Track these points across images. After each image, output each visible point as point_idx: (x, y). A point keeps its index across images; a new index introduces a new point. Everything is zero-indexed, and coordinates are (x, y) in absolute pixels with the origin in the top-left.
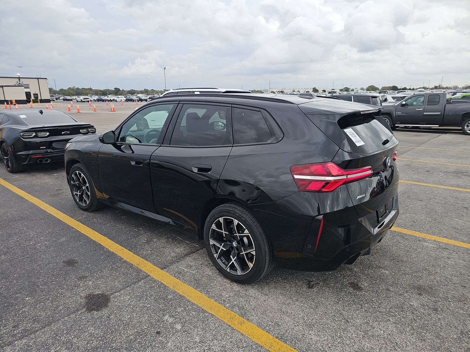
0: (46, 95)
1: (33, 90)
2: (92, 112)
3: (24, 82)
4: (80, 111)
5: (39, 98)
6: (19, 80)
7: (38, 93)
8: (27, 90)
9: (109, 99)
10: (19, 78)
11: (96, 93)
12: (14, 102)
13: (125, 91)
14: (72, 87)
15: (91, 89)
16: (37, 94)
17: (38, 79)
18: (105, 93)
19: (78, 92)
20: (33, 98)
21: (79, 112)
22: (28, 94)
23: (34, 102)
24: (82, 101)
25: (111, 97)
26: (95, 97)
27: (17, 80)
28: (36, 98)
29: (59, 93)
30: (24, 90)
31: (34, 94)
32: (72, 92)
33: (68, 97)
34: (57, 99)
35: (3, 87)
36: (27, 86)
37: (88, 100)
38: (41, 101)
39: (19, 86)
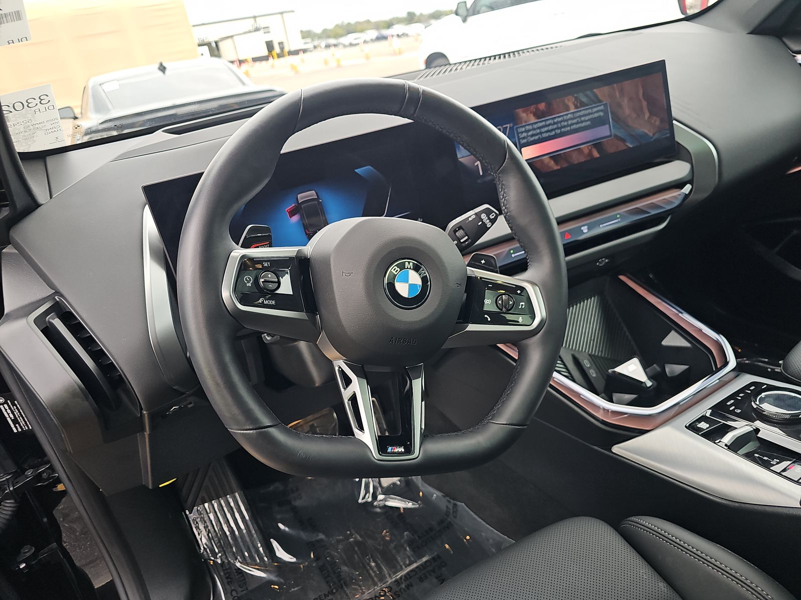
0: (298, 44)
1: (276, 37)
3: (261, 22)
4: (343, 63)
5: (286, 49)
6: (255, 21)
7: (285, 40)
8: (268, 38)
9: (395, 33)
10: (255, 17)
11: (378, 26)
12: (250, 60)
14: (339, 22)
15: (368, 22)
16: (282, 43)
17: (282, 13)
18: (389, 25)
19: (349, 29)
20: (277, 50)
21: (339, 66)
22: (270, 46)
23: (280, 56)
24: (351, 45)
25: (398, 29)
26: (373, 34)
27: (252, 20)
28: (282, 49)
29: (320, 37)
30: (264, 38)
31: (279, 43)
32: (340, 31)
33: (332, 41)
34: (315, 47)
35: (231, 37)
36: (266, 30)
37: (361, 41)
38: (291, 53)
39: (255, 31)
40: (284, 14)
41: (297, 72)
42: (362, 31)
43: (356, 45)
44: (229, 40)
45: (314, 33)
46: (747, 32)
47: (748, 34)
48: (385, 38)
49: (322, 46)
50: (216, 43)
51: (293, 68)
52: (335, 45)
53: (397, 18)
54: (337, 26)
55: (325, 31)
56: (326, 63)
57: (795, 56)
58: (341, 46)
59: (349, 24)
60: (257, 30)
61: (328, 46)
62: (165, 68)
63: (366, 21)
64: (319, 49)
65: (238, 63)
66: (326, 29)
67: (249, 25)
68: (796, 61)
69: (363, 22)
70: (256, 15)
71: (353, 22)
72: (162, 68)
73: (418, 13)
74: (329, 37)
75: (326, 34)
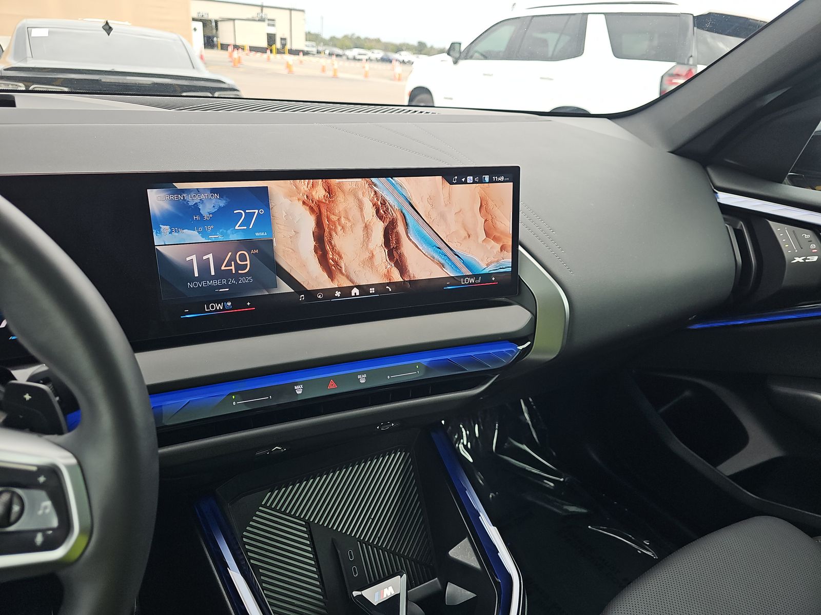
0: (299, 43)
1: (280, 31)
2: (360, 77)
3: (269, 14)
4: (340, 75)
5: (288, 47)
6: (262, 10)
7: (287, 36)
8: (271, 30)
9: (401, 59)
10: (262, 7)
11: (387, 47)
12: (247, 48)
13: (434, 49)
14: (349, 33)
15: (378, 41)
16: (285, 39)
17: (291, 10)
18: (398, 49)
19: (358, 43)
20: (278, 45)
21: (335, 77)
22: (271, 38)
23: (279, 52)
24: (354, 59)
25: (405, 56)
26: (379, 54)
27: (259, 9)
28: (284, 45)
29: (326, 43)
30: (267, 29)
31: (281, 39)
32: (348, 43)
33: (338, 51)
34: (319, 52)
35: (234, 20)
36: (271, 22)
37: (364, 57)
38: (291, 52)
39: (259, 20)
40: (293, 12)
41: (290, 72)
42: (369, 49)
43: (359, 60)
44: (231, 23)
45: (322, 38)
46: (669, 151)
47: (669, 152)
48: (390, 61)
49: (326, 52)
50: (216, 22)
51: (288, 66)
52: (337, 55)
53: (408, 44)
54: (346, 37)
55: (333, 39)
56: (323, 70)
57: (717, 193)
58: (344, 57)
59: (358, 38)
60: (262, 20)
61: (330, 54)
62: (110, 29)
63: (376, 40)
64: (322, 54)
65: (233, 47)
66: (334, 37)
67: (254, 12)
68: (716, 198)
69: (373, 40)
70: (264, 5)
71: (363, 36)
72: (107, 27)
73: (429, 45)
74: (335, 46)
75: (333, 41)
